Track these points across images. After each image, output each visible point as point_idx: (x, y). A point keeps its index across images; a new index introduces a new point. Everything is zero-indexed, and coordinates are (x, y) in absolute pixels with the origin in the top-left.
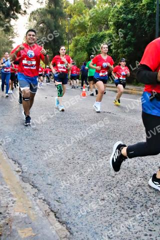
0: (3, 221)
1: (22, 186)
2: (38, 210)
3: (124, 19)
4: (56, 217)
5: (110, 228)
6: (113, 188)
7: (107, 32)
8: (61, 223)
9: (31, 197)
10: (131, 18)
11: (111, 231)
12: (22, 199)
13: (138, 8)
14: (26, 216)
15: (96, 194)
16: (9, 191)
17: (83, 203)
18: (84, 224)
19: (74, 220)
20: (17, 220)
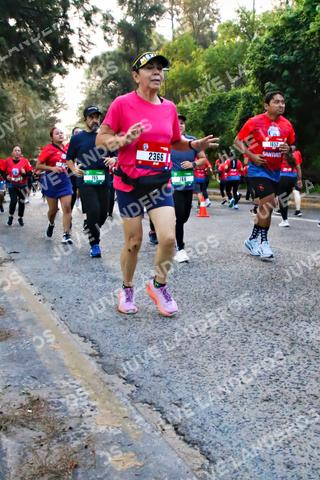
0: (77, 443)
1: (106, 380)
2: (140, 422)
3: (275, 63)
4: (178, 433)
5: (287, 450)
6: (282, 379)
7: (242, 90)
8: (189, 443)
9: (125, 400)
10: (289, 61)
11: (289, 456)
12: (108, 403)
13: (302, 39)
14: (119, 432)
15: (251, 391)
16: (80, 389)
17: (228, 407)
18: (235, 444)
19: (214, 437)
20: (104, 439)
